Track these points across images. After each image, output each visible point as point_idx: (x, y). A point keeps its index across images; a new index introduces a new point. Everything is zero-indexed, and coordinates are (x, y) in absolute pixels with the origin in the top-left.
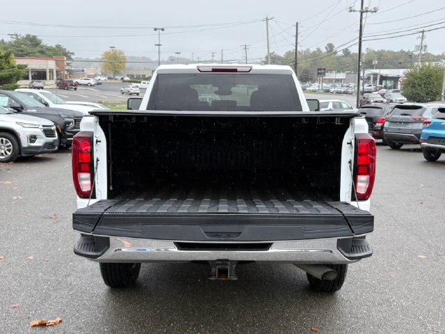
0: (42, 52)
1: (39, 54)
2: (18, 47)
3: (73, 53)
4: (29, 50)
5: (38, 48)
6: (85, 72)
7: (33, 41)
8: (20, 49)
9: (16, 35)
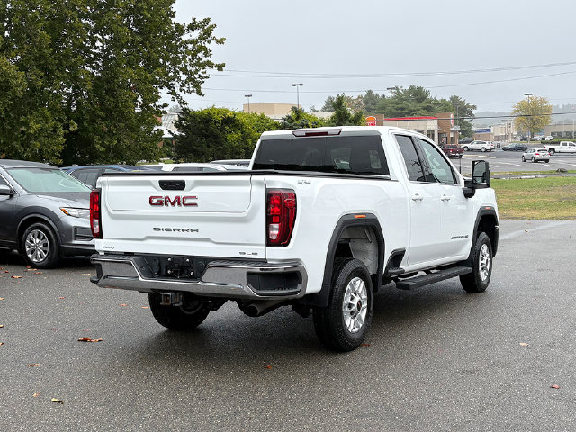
0: (428, 109)
1: (424, 111)
2: (397, 104)
3: (474, 107)
4: (412, 106)
5: (424, 104)
6: (492, 131)
7: (418, 95)
8: (399, 106)
9: (397, 88)
